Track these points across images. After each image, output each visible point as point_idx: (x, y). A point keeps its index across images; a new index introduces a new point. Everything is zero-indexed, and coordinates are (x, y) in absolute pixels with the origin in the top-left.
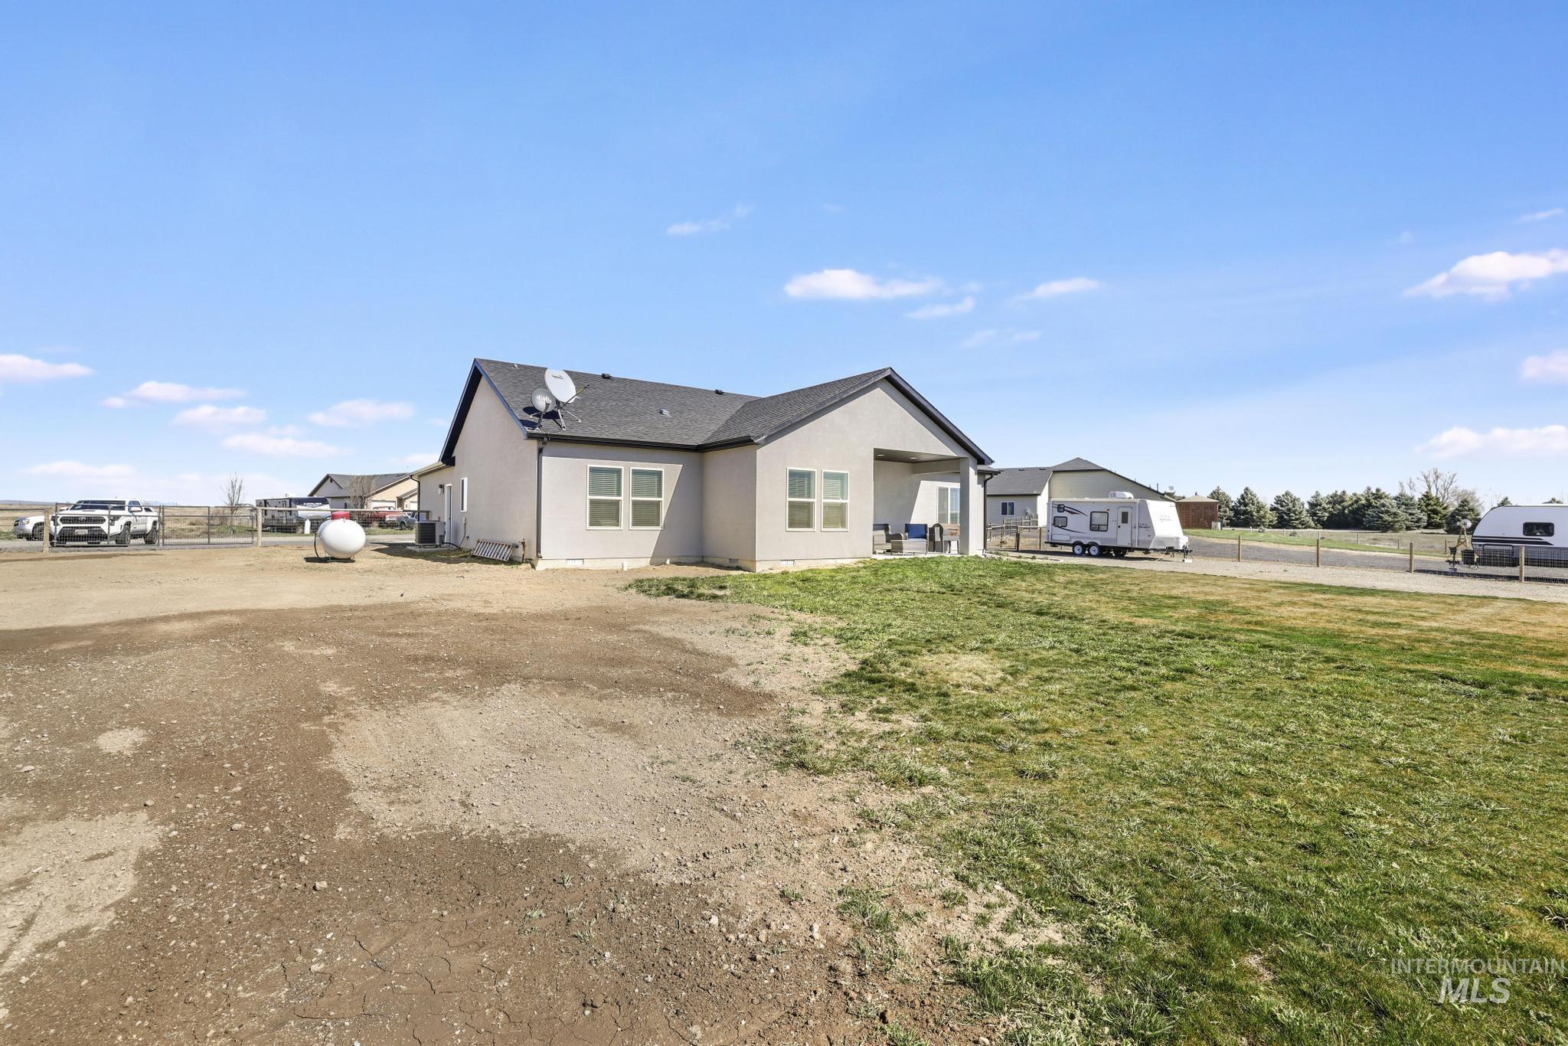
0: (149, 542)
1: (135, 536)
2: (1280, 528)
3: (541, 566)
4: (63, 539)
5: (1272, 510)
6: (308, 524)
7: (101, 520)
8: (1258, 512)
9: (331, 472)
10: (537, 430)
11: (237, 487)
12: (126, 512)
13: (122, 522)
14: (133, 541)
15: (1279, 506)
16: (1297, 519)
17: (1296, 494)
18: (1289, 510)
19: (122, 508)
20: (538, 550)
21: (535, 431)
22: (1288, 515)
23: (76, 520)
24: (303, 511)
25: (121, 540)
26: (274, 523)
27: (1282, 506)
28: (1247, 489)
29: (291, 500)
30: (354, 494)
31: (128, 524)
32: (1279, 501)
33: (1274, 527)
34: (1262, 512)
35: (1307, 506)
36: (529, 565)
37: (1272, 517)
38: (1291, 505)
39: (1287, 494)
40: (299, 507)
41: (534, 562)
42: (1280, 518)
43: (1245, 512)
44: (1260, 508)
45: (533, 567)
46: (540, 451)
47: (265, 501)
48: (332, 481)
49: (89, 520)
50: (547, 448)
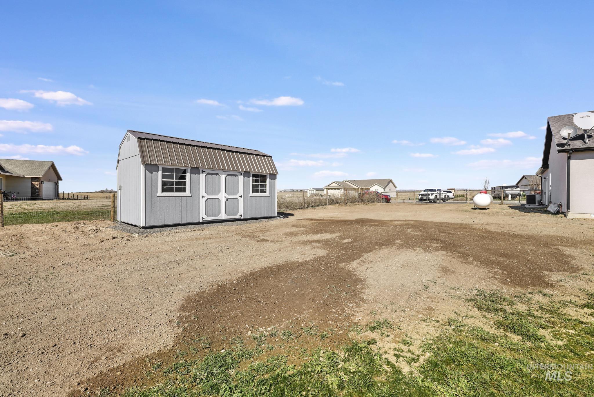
0: (444, 201)
1: (438, 200)
3: (570, 216)
4: (421, 200)
6: (510, 196)
7: (429, 195)
9: (525, 174)
10: (566, 147)
11: (487, 183)
12: (436, 192)
13: (434, 195)
14: (438, 201)
19: (435, 191)
20: (568, 208)
21: (564, 148)
23: (423, 195)
24: (508, 191)
25: (434, 201)
26: (497, 196)
29: (503, 187)
30: (532, 183)
31: (436, 196)
36: (563, 215)
40: (506, 189)
41: (566, 214)
45: (565, 216)
46: (569, 158)
47: (494, 187)
48: (525, 178)
49: (426, 195)
50: (573, 156)
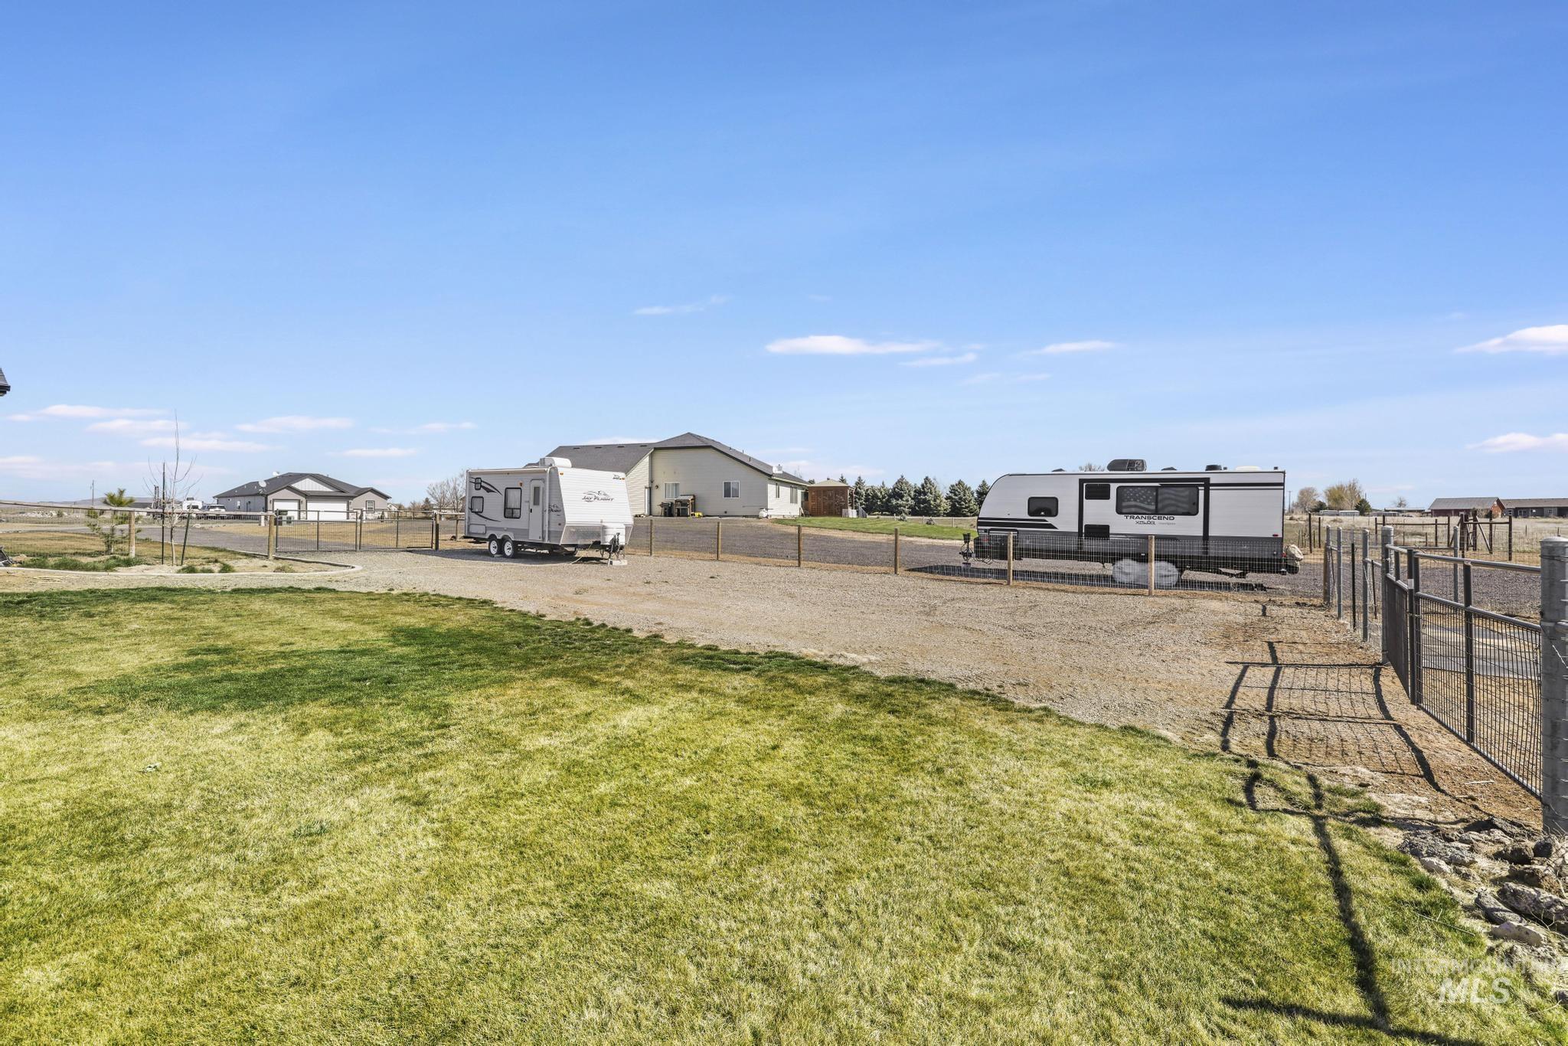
2: (952, 516)
5: (946, 499)
8: (935, 501)
15: (952, 495)
16: (966, 508)
17: (967, 483)
18: (960, 498)
22: (959, 503)
27: (956, 495)
28: (927, 478)
32: (953, 490)
33: (948, 515)
34: (938, 501)
35: (975, 495)
37: (946, 505)
38: (962, 494)
39: (960, 483)
42: (953, 506)
43: (925, 501)
44: (936, 498)
